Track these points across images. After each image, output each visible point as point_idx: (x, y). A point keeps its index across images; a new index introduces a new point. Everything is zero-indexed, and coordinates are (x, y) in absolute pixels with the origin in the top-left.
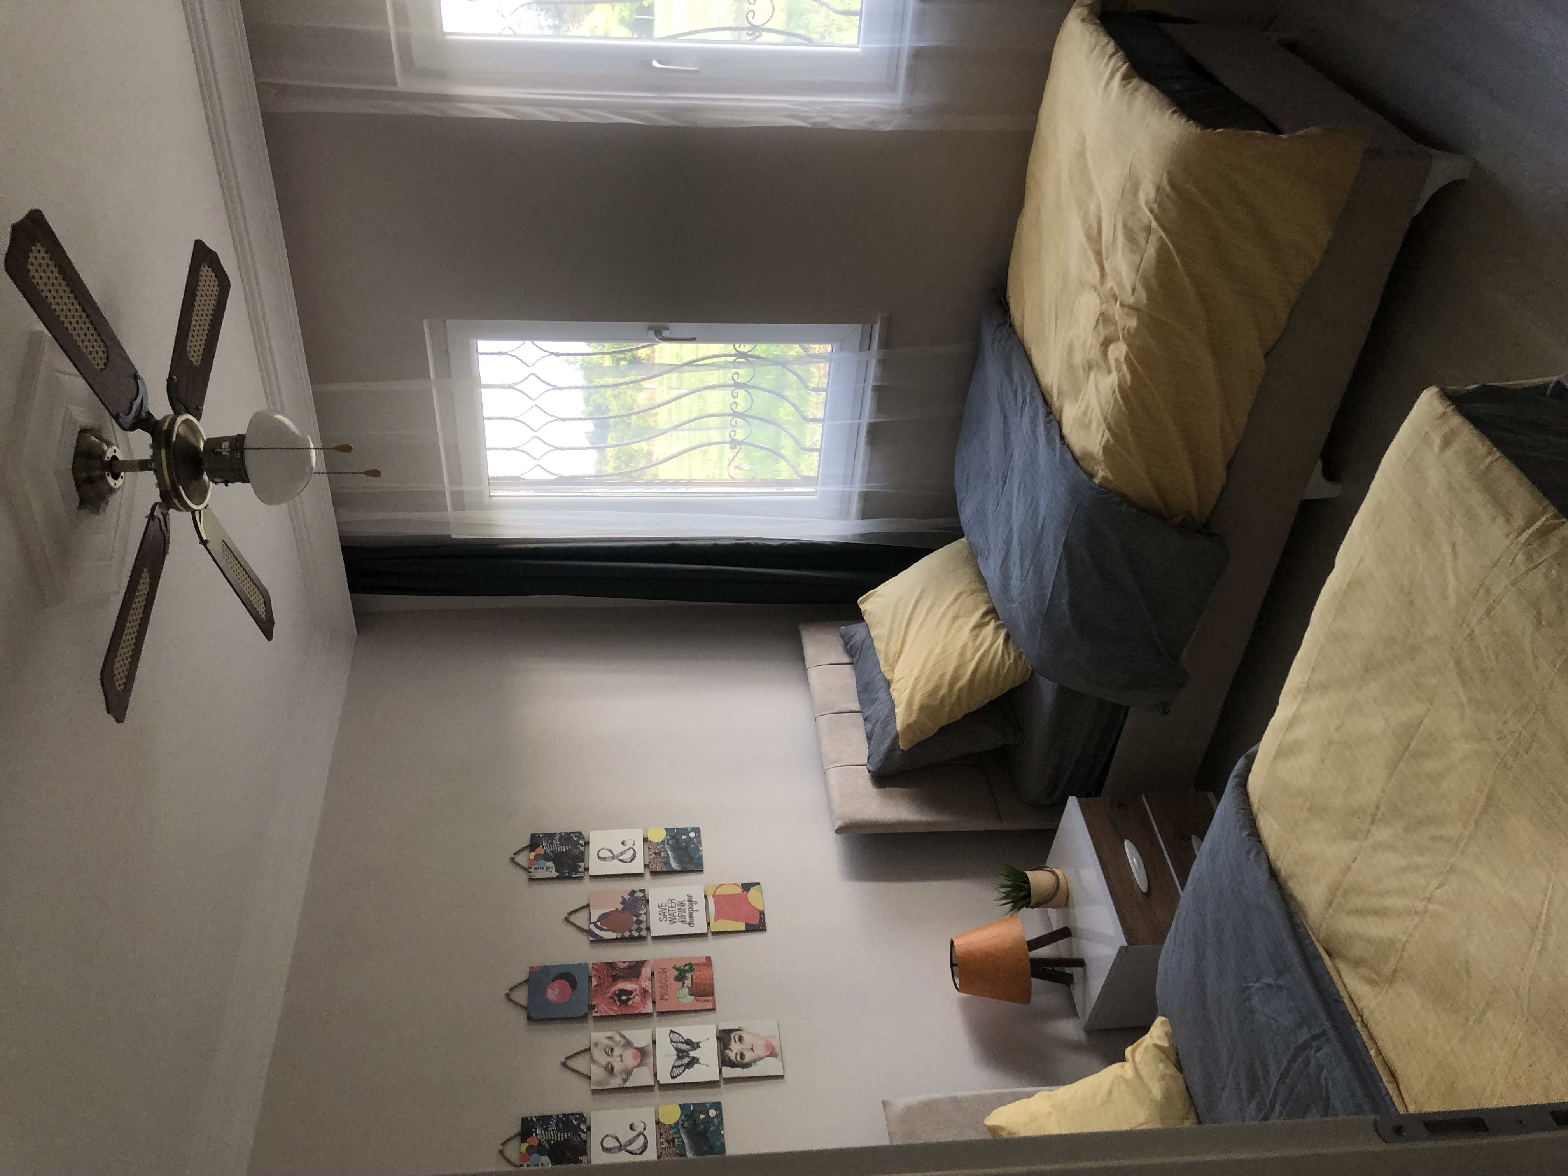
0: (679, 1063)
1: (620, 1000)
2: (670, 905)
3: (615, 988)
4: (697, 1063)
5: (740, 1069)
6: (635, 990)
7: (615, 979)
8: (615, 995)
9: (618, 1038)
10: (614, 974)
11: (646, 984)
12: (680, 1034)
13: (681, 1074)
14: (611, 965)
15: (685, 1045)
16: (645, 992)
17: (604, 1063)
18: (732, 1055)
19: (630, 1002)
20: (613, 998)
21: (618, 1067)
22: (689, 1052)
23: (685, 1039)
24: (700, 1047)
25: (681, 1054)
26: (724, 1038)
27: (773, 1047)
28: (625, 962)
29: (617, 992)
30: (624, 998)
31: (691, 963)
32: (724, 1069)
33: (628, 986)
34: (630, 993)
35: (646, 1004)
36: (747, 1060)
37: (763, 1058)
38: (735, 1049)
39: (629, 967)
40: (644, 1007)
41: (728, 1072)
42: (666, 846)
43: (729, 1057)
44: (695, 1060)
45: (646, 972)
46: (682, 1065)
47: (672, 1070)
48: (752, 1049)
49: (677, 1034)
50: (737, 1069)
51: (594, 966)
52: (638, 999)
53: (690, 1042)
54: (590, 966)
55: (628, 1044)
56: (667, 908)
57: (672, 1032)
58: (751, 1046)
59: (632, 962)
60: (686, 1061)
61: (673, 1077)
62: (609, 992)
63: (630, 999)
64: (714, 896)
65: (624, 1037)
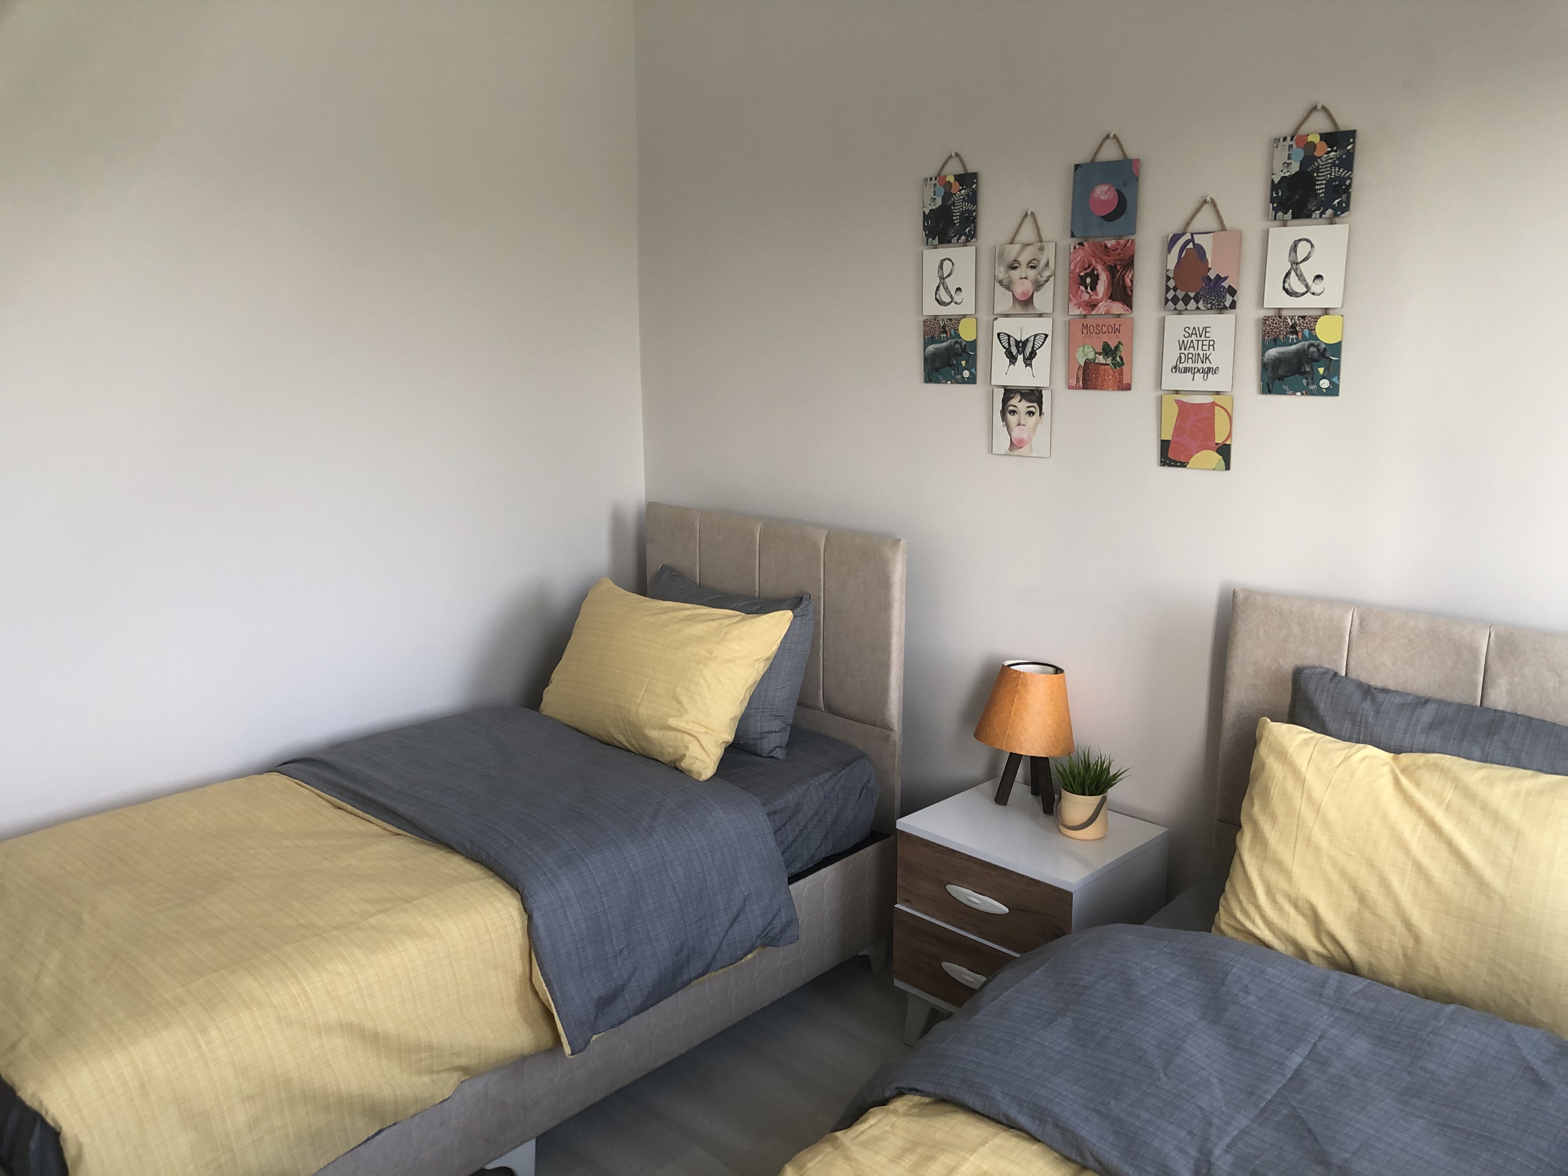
0: (1012, 343)
1: (1087, 275)
2: (1205, 343)
3: (1100, 268)
4: (1010, 362)
5: (1001, 408)
6: (1097, 295)
7: (1111, 270)
8: (1093, 270)
9: (1046, 274)
10: (1119, 267)
11: (1102, 308)
12: (1041, 345)
13: (1001, 343)
14: (1129, 263)
15: (1030, 350)
16: (1094, 306)
17: (1020, 259)
18: (1015, 401)
19: (1082, 288)
20: (1089, 267)
21: (1015, 274)
22: (1022, 355)
23: (1037, 351)
24: (1026, 366)
25: (1021, 345)
26: (1034, 395)
27: (1021, 448)
28: (1132, 281)
29: (1096, 272)
30: (1088, 280)
31: (1124, 364)
32: (1002, 391)
33: (1102, 286)
34: (1093, 288)
35: (1079, 308)
36: (1009, 417)
37: (1010, 435)
38: (1022, 406)
39: (1124, 286)
40: (1076, 304)
41: (1000, 394)
42: (1307, 343)
43: (1012, 398)
44: (1014, 361)
45: (1117, 308)
46: (1009, 345)
47: (1006, 334)
48: (1019, 425)
49: (1043, 343)
50: (1001, 404)
51: (1130, 241)
52: (1086, 297)
53: (1033, 356)
54: (1131, 237)
55: (1038, 286)
56: (1203, 338)
57: (1046, 336)
58: (1022, 423)
59: (1132, 291)
60: (1014, 350)
61: (999, 335)
62: (1096, 262)
63: (1086, 288)
64: (1213, 404)
65: (1047, 281)
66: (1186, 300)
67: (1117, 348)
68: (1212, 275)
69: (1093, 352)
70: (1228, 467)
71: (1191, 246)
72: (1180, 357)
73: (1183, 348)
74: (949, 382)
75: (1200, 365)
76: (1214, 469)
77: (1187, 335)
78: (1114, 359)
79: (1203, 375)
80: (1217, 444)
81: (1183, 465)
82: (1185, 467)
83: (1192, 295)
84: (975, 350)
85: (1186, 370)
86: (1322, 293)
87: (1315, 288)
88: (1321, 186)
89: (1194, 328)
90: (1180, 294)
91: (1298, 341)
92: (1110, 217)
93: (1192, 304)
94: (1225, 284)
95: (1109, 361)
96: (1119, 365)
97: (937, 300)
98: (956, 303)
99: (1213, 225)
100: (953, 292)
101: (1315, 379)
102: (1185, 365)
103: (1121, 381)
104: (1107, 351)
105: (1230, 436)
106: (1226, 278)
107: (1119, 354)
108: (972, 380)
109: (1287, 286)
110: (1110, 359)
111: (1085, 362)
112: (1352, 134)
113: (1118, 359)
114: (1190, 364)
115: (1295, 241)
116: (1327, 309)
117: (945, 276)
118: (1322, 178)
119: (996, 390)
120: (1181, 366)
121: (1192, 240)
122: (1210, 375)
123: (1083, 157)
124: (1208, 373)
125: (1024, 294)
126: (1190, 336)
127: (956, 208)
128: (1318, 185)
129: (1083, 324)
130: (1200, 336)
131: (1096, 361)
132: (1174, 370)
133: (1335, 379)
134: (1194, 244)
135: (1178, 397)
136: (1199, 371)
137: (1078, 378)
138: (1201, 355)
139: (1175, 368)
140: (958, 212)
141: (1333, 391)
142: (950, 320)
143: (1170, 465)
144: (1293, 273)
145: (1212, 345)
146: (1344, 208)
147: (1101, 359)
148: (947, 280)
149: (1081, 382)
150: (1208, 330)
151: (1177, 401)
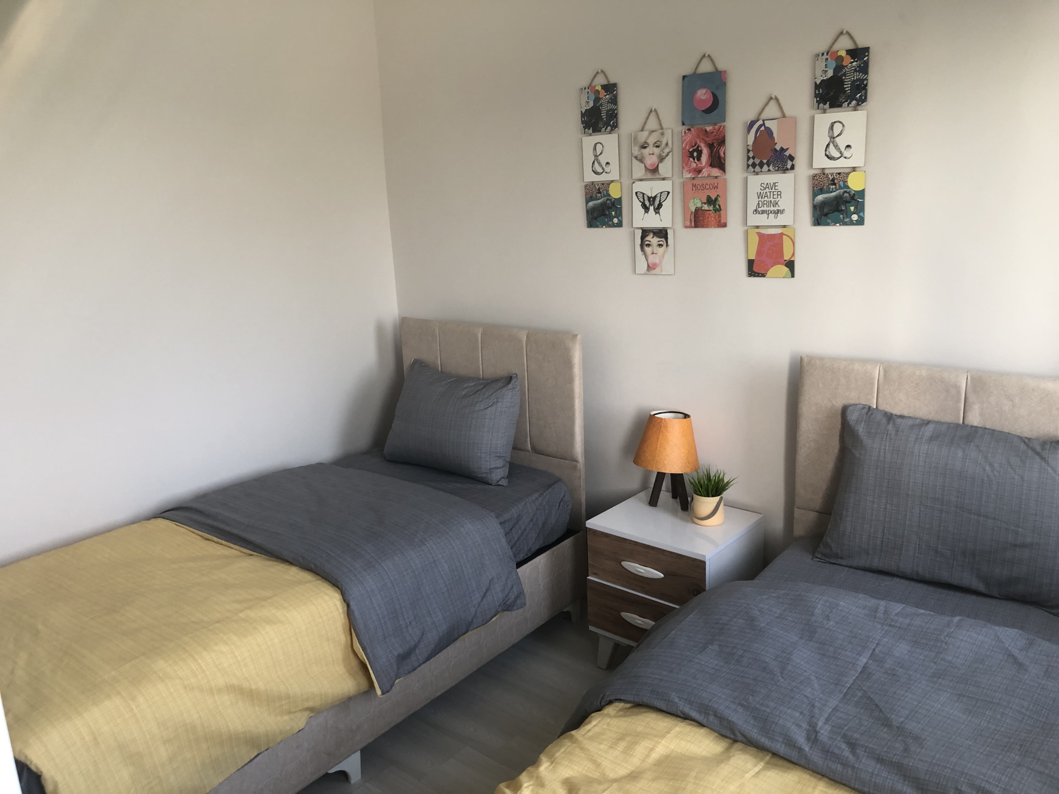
0: (646, 198)
1: (694, 151)
2: (775, 193)
3: (702, 145)
4: (645, 211)
5: (640, 243)
6: (701, 164)
7: (710, 146)
8: (698, 147)
9: (667, 151)
10: (715, 145)
11: (705, 172)
12: (666, 199)
13: (638, 199)
14: (722, 142)
15: (658, 203)
16: (699, 171)
17: (648, 141)
18: (649, 238)
19: (691, 159)
20: (695, 145)
21: (646, 151)
22: (653, 206)
23: (663, 203)
24: (656, 214)
25: (652, 200)
26: (662, 233)
27: (655, 269)
28: (724, 154)
29: (700, 149)
30: (695, 154)
31: (721, 210)
32: (640, 231)
33: (705, 158)
34: (699, 159)
35: (690, 173)
36: (646, 249)
37: (647, 260)
38: (653, 240)
39: (719, 157)
40: (688, 171)
41: (639, 233)
42: (842, 191)
43: (647, 236)
44: (647, 210)
45: (716, 172)
46: (644, 200)
47: (641, 193)
48: (653, 253)
49: (667, 197)
50: (640, 240)
51: (722, 127)
52: (694, 165)
53: (660, 207)
54: (723, 124)
55: (661, 159)
56: (773, 190)
57: (669, 193)
58: (655, 252)
59: (724, 160)
60: (647, 203)
61: (636, 193)
62: (700, 141)
63: (694, 160)
64: (782, 234)
65: (667, 155)
66: (761, 165)
67: (716, 199)
68: (778, 147)
69: (701, 203)
70: (793, 276)
71: (763, 128)
72: (759, 203)
73: (760, 198)
74: (604, 227)
75: (772, 208)
76: (784, 277)
77: (763, 188)
78: (714, 206)
79: (774, 215)
80: (785, 260)
81: (763, 275)
82: (764, 276)
83: (765, 161)
84: (621, 204)
85: (763, 212)
86: (851, 157)
87: (846, 154)
88: (848, 86)
89: (767, 184)
90: (757, 161)
91: (836, 190)
92: (708, 111)
93: (765, 168)
94: (787, 153)
95: (711, 208)
96: (718, 210)
97: (593, 171)
98: (606, 173)
99: (778, 114)
100: (604, 165)
101: (849, 214)
102: (762, 209)
103: (720, 221)
104: (710, 201)
105: (793, 255)
106: (787, 149)
107: (718, 203)
108: (620, 225)
109: (827, 153)
110: (712, 206)
111: (696, 210)
112: (867, 49)
113: (717, 206)
114: (765, 208)
115: (832, 123)
116: (854, 168)
117: (598, 154)
118: (848, 80)
119: (636, 231)
120: (760, 209)
121: (764, 124)
122: (779, 215)
123: (688, 70)
124: (778, 213)
125: (652, 165)
126: (765, 189)
127: (603, 108)
128: (846, 85)
129: (693, 184)
130: (772, 189)
131: (703, 209)
132: (755, 213)
133: (861, 214)
134: (765, 127)
135: (758, 230)
136: (771, 212)
137: (691, 220)
138: (773, 201)
139: (756, 211)
140: (605, 110)
141: (861, 222)
142: (603, 184)
143: (754, 276)
144: (831, 145)
145: (779, 194)
146: (863, 100)
147: (706, 207)
148: (599, 157)
149: (693, 223)
150: (776, 184)
151: (758, 233)
